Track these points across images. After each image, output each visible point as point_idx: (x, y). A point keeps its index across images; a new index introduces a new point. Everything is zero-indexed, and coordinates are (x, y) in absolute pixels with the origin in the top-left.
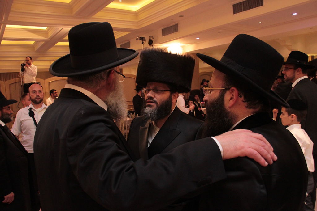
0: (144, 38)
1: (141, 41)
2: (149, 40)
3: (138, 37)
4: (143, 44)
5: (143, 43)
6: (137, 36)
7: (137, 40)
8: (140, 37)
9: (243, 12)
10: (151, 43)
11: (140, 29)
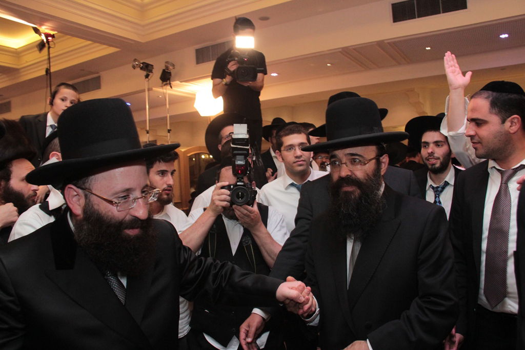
0: (150, 66)
1: (144, 73)
2: (164, 71)
3: (139, 62)
4: (147, 79)
5: (147, 76)
6: (135, 60)
7: (134, 67)
8: (142, 62)
9: (417, 19)
10: (166, 78)
11: (147, 43)
